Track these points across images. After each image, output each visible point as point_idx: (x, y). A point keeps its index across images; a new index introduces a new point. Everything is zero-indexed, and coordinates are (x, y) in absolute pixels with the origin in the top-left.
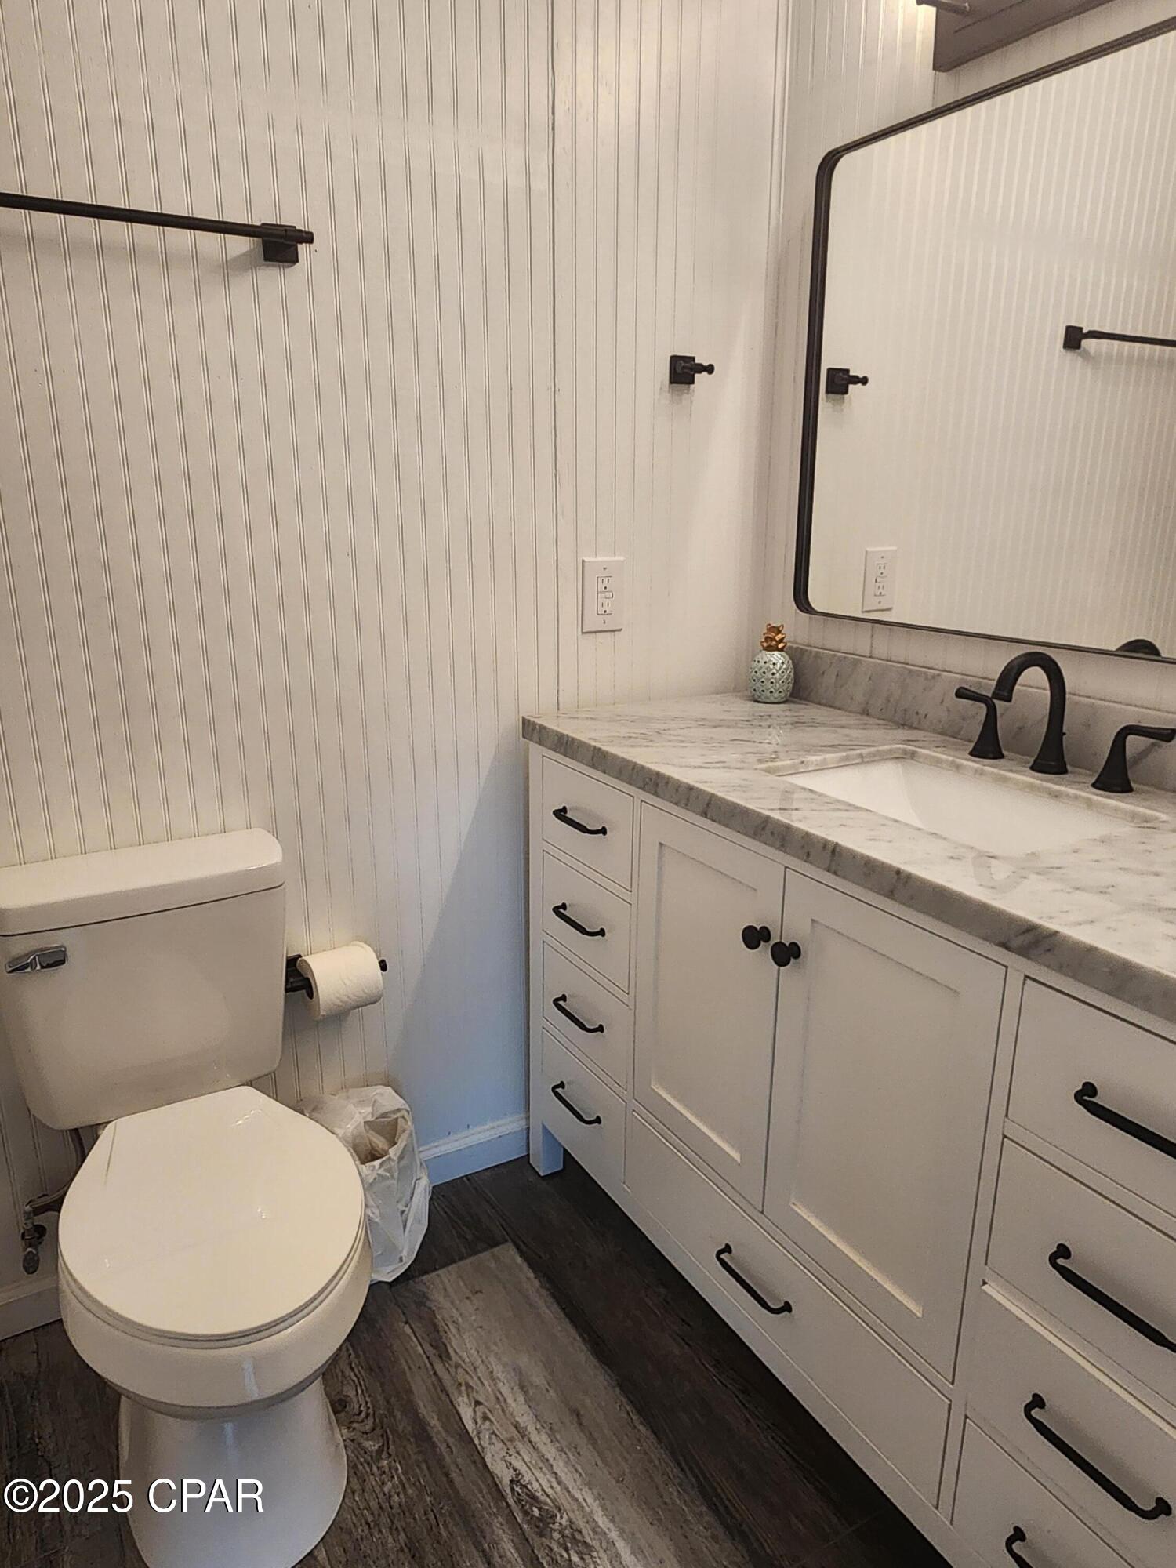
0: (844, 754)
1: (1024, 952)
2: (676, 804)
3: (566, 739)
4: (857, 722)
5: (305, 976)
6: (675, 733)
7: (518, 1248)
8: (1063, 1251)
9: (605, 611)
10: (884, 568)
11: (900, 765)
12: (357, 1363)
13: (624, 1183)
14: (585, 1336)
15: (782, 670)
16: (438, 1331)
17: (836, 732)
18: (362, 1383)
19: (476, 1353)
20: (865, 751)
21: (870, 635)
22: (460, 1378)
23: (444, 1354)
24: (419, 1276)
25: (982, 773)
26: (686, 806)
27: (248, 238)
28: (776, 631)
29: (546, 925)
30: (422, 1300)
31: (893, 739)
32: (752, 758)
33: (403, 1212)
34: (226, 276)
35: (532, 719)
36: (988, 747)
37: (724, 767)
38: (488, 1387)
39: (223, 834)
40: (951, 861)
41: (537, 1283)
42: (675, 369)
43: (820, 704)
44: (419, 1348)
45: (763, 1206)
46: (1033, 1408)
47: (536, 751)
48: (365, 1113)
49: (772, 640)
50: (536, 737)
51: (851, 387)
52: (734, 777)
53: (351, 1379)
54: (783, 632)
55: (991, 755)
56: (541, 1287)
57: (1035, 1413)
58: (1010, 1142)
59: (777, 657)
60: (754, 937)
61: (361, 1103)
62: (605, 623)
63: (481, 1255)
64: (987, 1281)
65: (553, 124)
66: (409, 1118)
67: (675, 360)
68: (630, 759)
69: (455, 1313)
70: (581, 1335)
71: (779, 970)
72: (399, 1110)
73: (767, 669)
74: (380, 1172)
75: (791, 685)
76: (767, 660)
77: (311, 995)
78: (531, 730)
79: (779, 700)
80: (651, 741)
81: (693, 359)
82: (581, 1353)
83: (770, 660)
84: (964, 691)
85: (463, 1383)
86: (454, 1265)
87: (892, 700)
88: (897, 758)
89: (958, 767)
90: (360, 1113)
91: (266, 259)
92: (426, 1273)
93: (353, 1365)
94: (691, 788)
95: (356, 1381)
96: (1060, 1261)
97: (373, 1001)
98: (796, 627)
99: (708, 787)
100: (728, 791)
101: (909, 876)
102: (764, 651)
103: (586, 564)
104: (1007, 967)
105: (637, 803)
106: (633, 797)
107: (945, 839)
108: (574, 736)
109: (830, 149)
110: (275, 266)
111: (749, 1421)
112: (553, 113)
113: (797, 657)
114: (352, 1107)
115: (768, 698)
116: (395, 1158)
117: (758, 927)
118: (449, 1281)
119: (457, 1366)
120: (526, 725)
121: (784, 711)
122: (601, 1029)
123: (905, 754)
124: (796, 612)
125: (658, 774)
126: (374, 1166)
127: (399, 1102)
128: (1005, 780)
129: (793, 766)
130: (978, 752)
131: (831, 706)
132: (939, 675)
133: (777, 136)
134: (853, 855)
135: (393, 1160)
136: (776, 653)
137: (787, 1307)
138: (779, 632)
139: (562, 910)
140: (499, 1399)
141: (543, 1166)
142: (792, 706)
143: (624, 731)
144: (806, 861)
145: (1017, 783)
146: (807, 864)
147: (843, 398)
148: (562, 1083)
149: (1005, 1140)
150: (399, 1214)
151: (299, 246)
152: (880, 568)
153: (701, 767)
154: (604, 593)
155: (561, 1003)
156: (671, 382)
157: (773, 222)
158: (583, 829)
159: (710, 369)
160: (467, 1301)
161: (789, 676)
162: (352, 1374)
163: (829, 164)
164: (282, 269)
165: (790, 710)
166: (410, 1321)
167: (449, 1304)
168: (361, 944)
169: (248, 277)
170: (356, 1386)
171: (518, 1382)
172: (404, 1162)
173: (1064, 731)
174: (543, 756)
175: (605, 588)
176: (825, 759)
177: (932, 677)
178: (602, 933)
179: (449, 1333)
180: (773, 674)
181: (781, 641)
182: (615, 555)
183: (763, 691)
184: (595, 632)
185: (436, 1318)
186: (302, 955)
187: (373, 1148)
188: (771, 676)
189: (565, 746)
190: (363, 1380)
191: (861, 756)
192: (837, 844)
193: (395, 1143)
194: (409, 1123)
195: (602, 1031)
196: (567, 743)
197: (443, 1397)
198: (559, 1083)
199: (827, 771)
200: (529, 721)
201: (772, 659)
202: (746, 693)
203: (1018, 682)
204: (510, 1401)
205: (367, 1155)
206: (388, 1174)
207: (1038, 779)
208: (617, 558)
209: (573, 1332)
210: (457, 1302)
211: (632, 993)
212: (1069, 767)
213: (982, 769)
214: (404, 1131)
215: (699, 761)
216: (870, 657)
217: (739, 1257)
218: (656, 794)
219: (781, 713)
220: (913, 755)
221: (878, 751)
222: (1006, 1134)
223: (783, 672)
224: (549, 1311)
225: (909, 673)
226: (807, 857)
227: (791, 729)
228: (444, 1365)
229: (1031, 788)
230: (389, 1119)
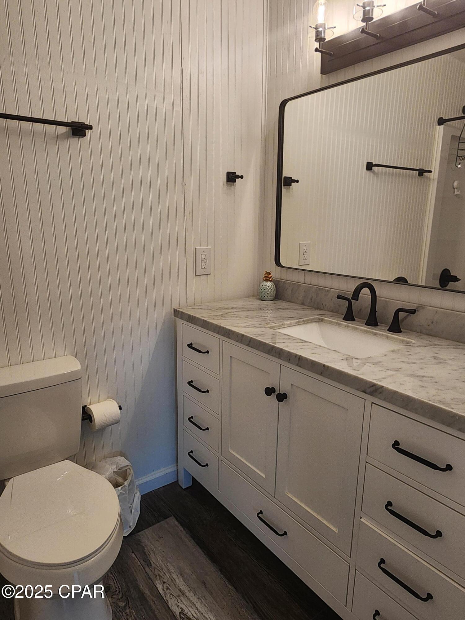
0: (298, 320)
1: (371, 394)
2: (237, 341)
3: (192, 317)
4: (300, 308)
5: (89, 414)
6: (234, 314)
7: (177, 519)
8: (389, 504)
9: (204, 267)
10: (306, 249)
11: (317, 324)
12: (113, 571)
13: (218, 489)
14: (205, 551)
15: (271, 288)
16: (146, 555)
17: (293, 312)
18: (116, 579)
19: (162, 562)
20: (305, 319)
21: (304, 275)
22: (156, 573)
23: (149, 564)
24: (137, 533)
25: (348, 326)
26: (241, 342)
27: (66, 127)
28: (269, 274)
29: (184, 389)
30: (139, 542)
31: (315, 314)
32: (264, 323)
33: (130, 507)
34: (57, 141)
35: (178, 309)
36: (349, 317)
37: (255, 327)
38: (168, 576)
39: (55, 358)
40: (343, 361)
41: (184, 532)
42: (229, 177)
43: (286, 301)
44: (139, 562)
45: (275, 495)
46: (381, 564)
47: (179, 322)
48: (113, 468)
49: (267, 277)
50: (179, 316)
51: (293, 184)
52: (258, 330)
53: (111, 577)
54: (271, 274)
55: (351, 320)
56: (186, 533)
57: (382, 565)
58: (369, 464)
59: (269, 284)
60: (269, 391)
61: (112, 464)
62: (204, 272)
63: (162, 522)
64: (362, 517)
65: (182, 87)
66: (131, 469)
67: (228, 173)
68: (218, 324)
69: (152, 547)
70: (203, 552)
71: (279, 403)
72: (127, 466)
73: (266, 288)
74: (121, 492)
75: (275, 294)
76: (266, 285)
77: (91, 421)
78: (177, 313)
79: (270, 300)
80: (225, 317)
81: (235, 173)
82: (204, 559)
83: (267, 285)
84: (340, 296)
85: (158, 575)
86: (151, 527)
87: (313, 299)
88: (316, 321)
89: (339, 324)
90: (112, 468)
91: (73, 135)
92: (139, 531)
93: (112, 572)
94: (243, 335)
95: (114, 579)
96: (389, 507)
97: (117, 422)
98: (276, 272)
99: (250, 335)
100: (257, 336)
101: (328, 367)
102: (264, 282)
103: (197, 250)
104: (365, 399)
105: (221, 341)
106: (220, 339)
107: (339, 352)
108: (195, 316)
109: (284, 99)
110: (76, 137)
111: (271, 580)
112: (182, 83)
113: (277, 283)
114: (108, 466)
115: (266, 299)
116: (127, 485)
117: (271, 388)
118: (149, 533)
119: (155, 568)
120: (175, 312)
121: (273, 304)
122: (208, 429)
123: (320, 320)
124: (276, 267)
125: (229, 330)
126: (119, 489)
127: (127, 463)
128: (357, 329)
129: (280, 326)
130: (346, 319)
131: (290, 302)
132: (330, 290)
133: (264, 93)
134: (306, 359)
135: (126, 487)
136: (269, 282)
137: (285, 533)
138: (270, 274)
139: (191, 383)
140: (173, 580)
141: (184, 484)
142: (276, 302)
143: (213, 313)
144: (289, 362)
145: (361, 330)
146: (289, 363)
147: (290, 187)
148: (192, 451)
149: (367, 463)
150: (129, 508)
151: (86, 130)
152: (305, 249)
153: (245, 327)
154: (204, 260)
155: (191, 419)
156: (227, 182)
157: (263, 124)
158: (200, 352)
159: (242, 177)
160: (157, 542)
161: (274, 291)
162: (112, 575)
163: (283, 105)
164: (79, 139)
165: (275, 304)
166: (134, 552)
167: (149, 543)
168: (111, 400)
169: (66, 142)
170: (114, 581)
171: (179, 573)
172: (131, 486)
173: (377, 310)
174: (182, 323)
175: (204, 258)
176: (291, 323)
177: (327, 291)
178: (208, 391)
179: (150, 555)
180: (268, 290)
181: (271, 277)
182: (207, 246)
183: (265, 296)
184: (201, 275)
185: (145, 550)
186: (87, 405)
187: (117, 482)
188: (267, 291)
189: (191, 319)
190: (116, 578)
191: (304, 321)
192: (300, 356)
193: (127, 480)
194: (132, 471)
195: (208, 430)
196: (192, 318)
197: (150, 581)
198: (190, 451)
199: (292, 327)
200: (177, 310)
201: (268, 284)
202: (258, 297)
203: (361, 293)
204: (177, 580)
205: (116, 485)
206: (124, 492)
207: (368, 328)
208: (208, 247)
209: (200, 550)
210: (153, 542)
211: (220, 414)
212: (379, 324)
213: (348, 325)
214: (130, 474)
215: (245, 325)
216: (304, 283)
217: (266, 515)
218: (229, 338)
219: (272, 305)
220: (322, 320)
221: (310, 319)
222: (367, 461)
223: (272, 289)
224: (190, 543)
225: (319, 289)
226: (289, 361)
227: (275, 311)
228: (150, 569)
229: (366, 332)
230: (124, 470)
